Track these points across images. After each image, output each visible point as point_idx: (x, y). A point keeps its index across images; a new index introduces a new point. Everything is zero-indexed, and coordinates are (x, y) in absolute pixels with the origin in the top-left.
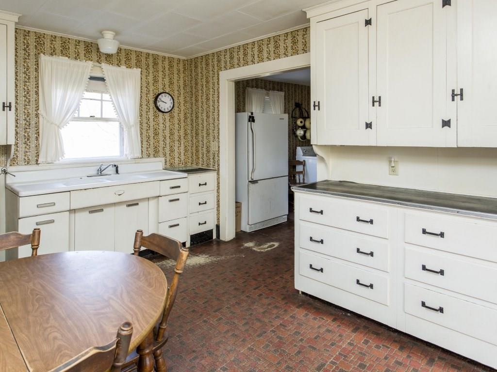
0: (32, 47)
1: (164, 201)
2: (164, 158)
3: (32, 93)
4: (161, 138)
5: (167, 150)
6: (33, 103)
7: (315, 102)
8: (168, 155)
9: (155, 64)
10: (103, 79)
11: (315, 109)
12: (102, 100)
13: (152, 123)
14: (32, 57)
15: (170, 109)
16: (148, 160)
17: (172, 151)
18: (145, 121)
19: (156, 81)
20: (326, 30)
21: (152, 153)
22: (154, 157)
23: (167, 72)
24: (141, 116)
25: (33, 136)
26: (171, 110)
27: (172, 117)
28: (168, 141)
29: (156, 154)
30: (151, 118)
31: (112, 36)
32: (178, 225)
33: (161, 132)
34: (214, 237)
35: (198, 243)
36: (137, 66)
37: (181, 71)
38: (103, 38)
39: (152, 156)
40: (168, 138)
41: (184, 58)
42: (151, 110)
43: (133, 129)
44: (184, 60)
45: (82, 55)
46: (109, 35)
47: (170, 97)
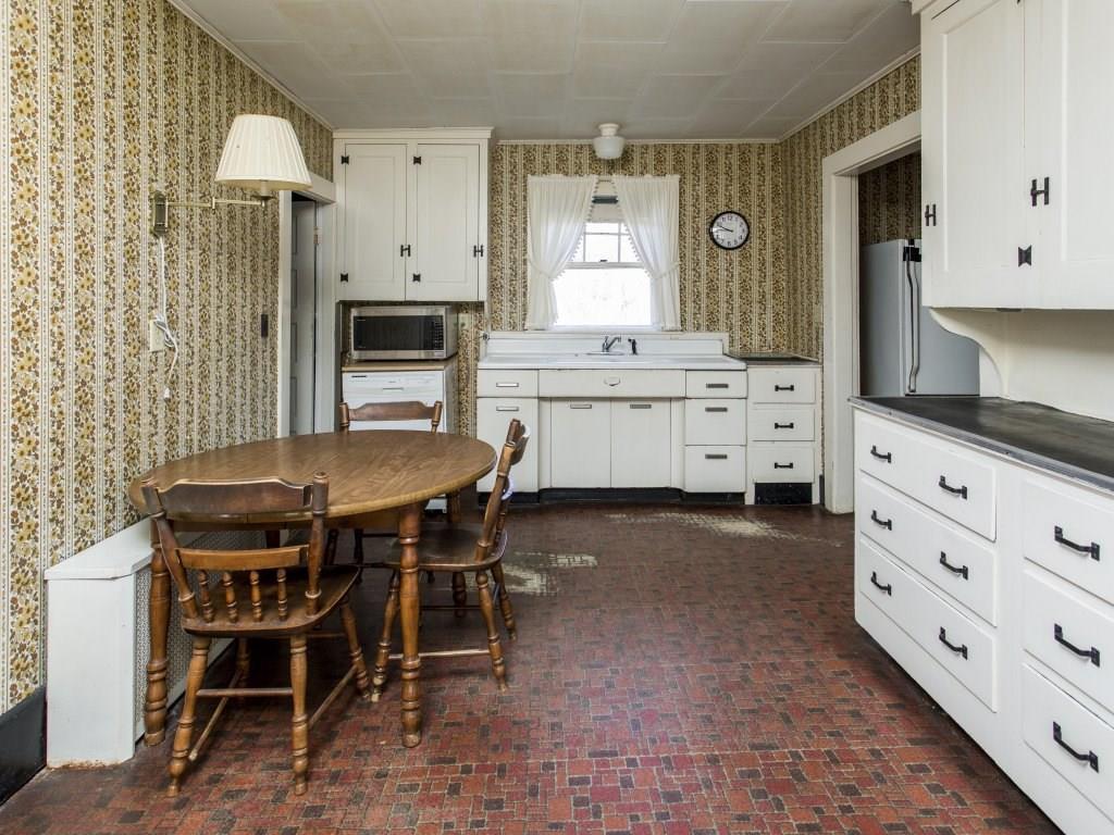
0: (520, 166)
1: (695, 409)
2: (727, 334)
3: (520, 230)
4: (722, 296)
5: (736, 319)
6: (520, 244)
7: (928, 207)
8: (736, 329)
9: (712, 161)
10: (613, 200)
11: (928, 224)
12: (619, 234)
13: (704, 270)
14: (520, 179)
15: (740, 242)
16: (698, 335)
17: (746, 321)
18: (690, 265)
19: (712, 192)
20: (947, 33)
21: (703, 322)
22: (708, 329)
23: (736, 173)
24: (682, 257)
25: (520, 291)
26: (744, 243)
27: (745, 257)
28: (737, 302)
29: (712, 325)
30: (703, 259)
31: (614, 130)
32: (725, 457)
33: (722, 285)
34: (816, 500)
35: (773, 502)
36: (675, 170)
37: (768, 168)
38: (600, 135)
39: (703, 328)
40: (736, 297)
41: (774, 141)
42: (704, 246)
43: (665, 280)
44: (773, 146)
45: (585, 167)
46: (609, 130)
47: (740, 220)
